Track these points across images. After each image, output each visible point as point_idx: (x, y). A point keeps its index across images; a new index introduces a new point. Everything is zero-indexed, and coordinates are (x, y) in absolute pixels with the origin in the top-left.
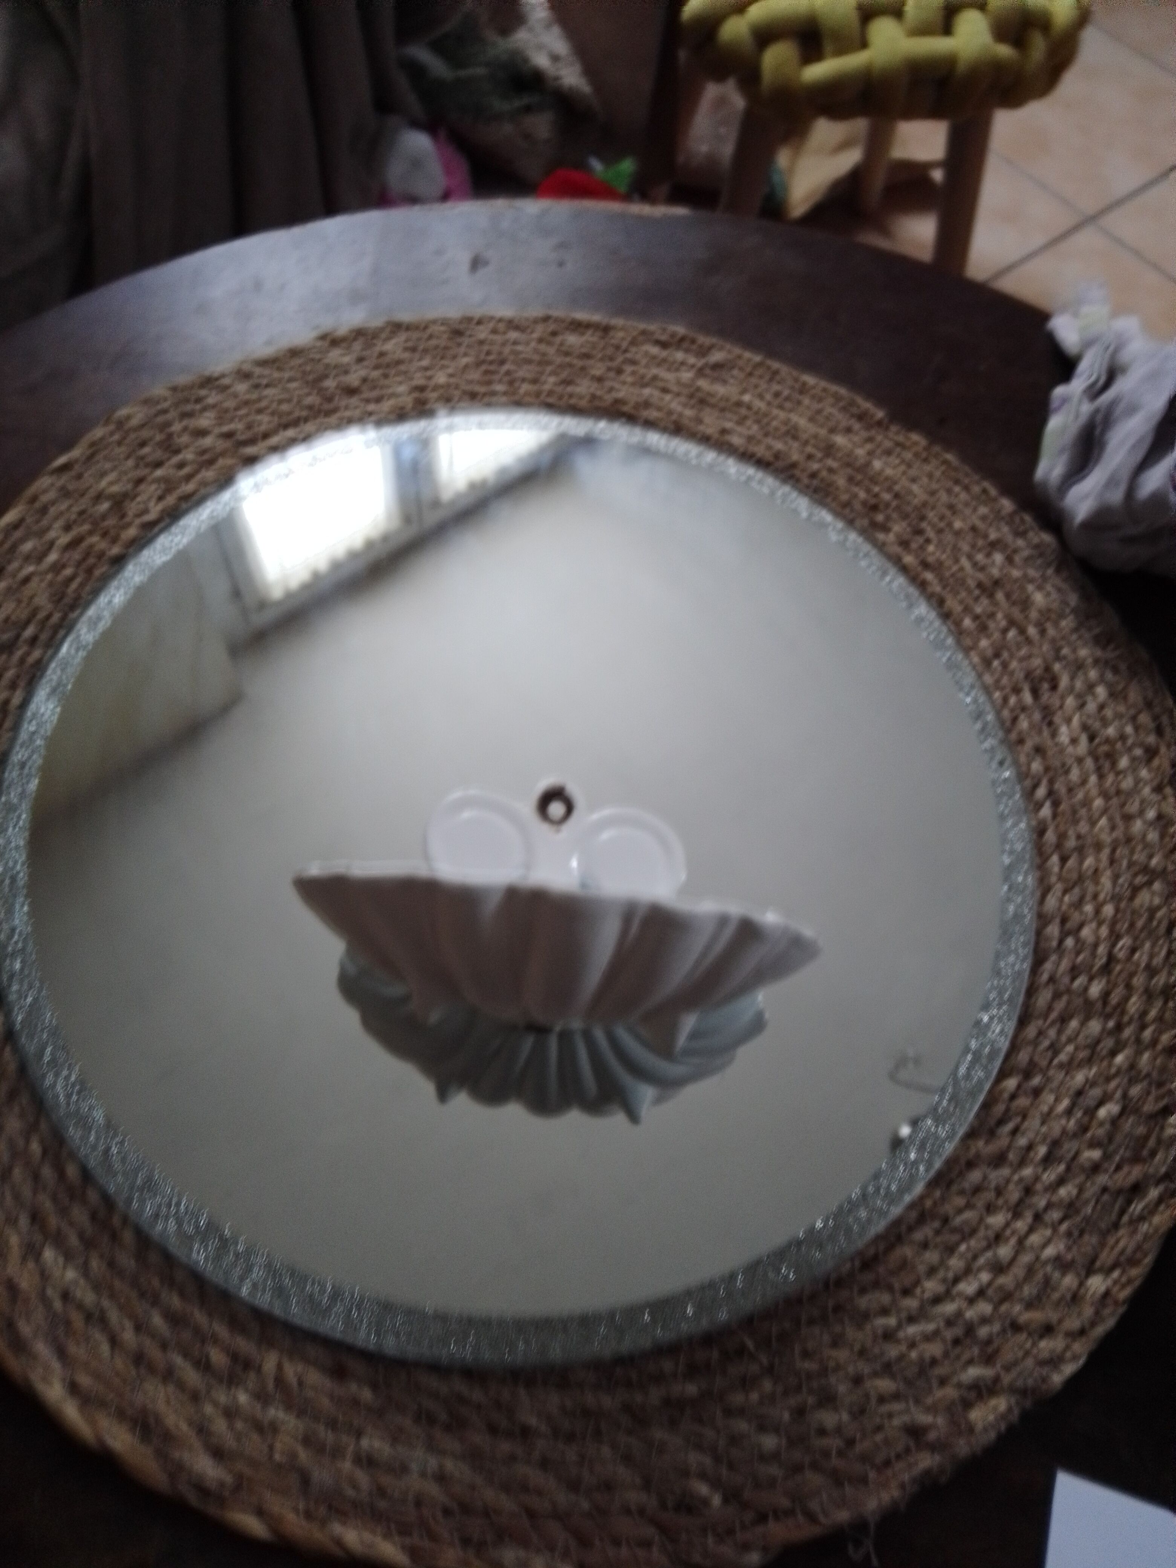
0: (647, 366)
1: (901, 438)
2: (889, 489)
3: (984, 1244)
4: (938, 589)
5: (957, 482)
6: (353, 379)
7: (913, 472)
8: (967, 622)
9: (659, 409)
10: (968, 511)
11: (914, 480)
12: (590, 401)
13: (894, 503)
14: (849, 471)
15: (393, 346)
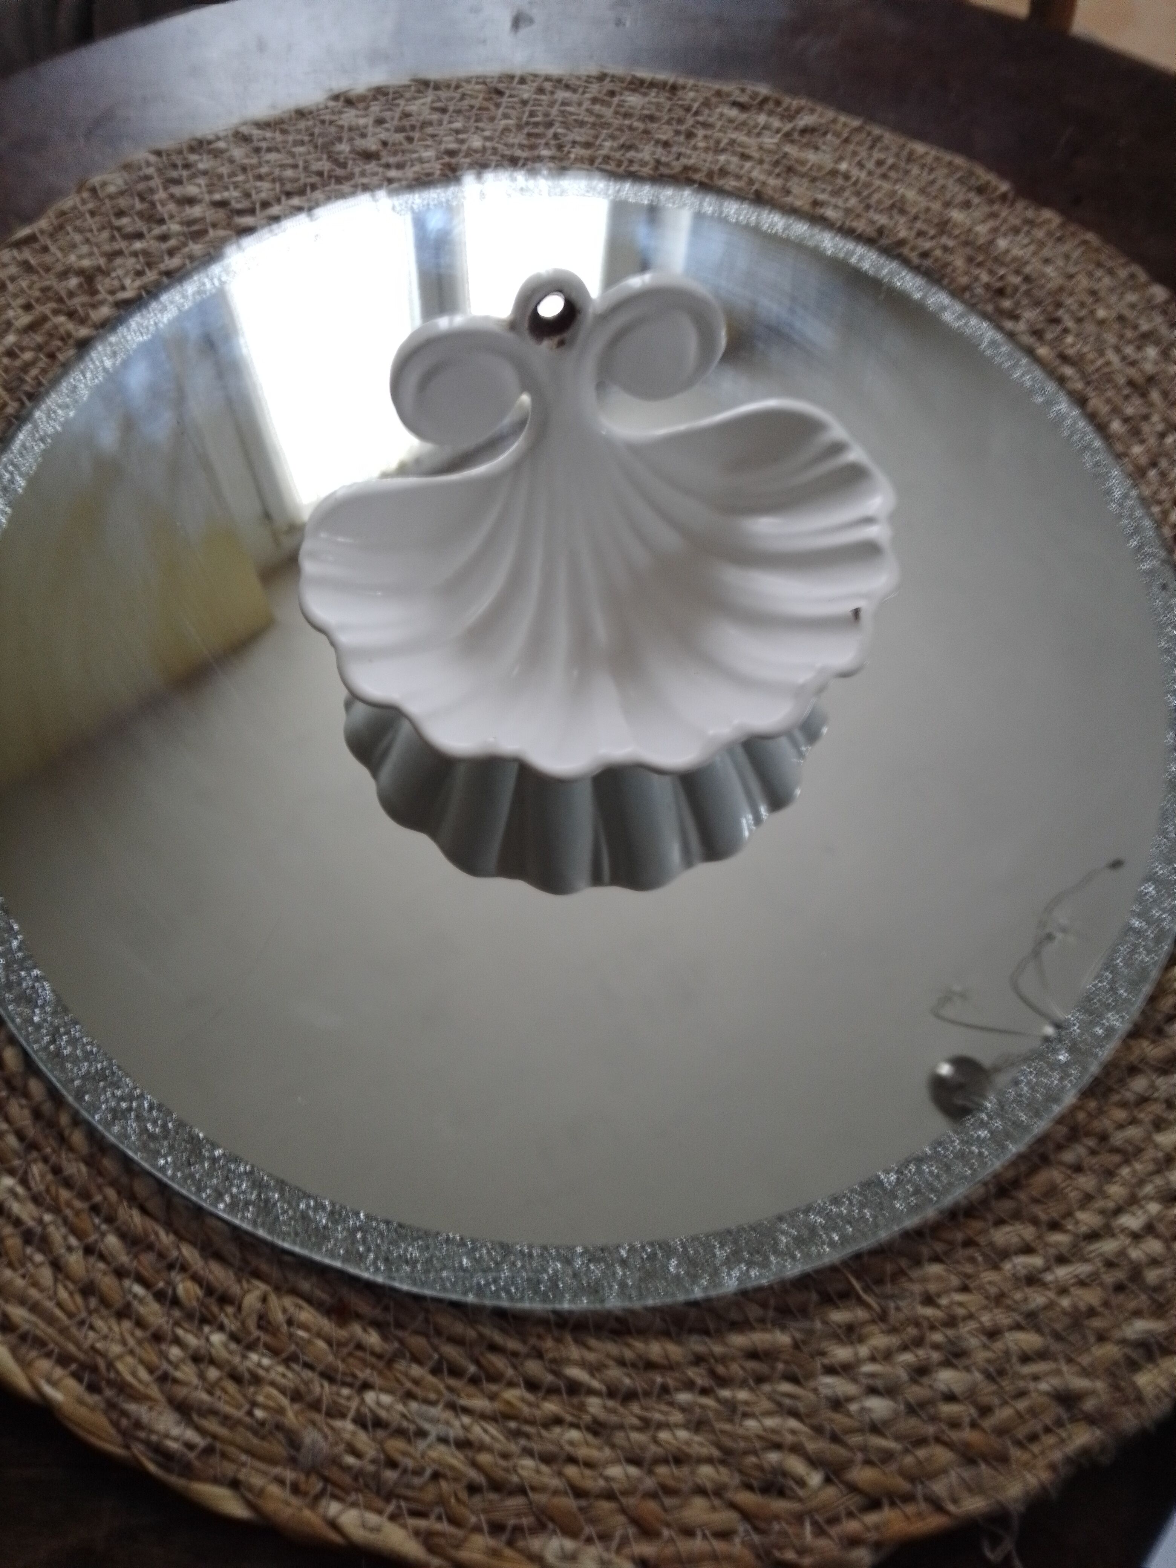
0: (723, 130)
1: (1030, 214)
2: (1017, 272)
3: (1151, 1167)
4: (1079, 386)
5: (1099, 265)
6: (371, 144)
7: (1046, 252)
8: (1116, 426)
9: (738, 177)
10: (1113, 299)
11: (1047, 261)
12: (656, 168)
13: (1024, 288)
14: (968, 250)
15: (420, 107)
